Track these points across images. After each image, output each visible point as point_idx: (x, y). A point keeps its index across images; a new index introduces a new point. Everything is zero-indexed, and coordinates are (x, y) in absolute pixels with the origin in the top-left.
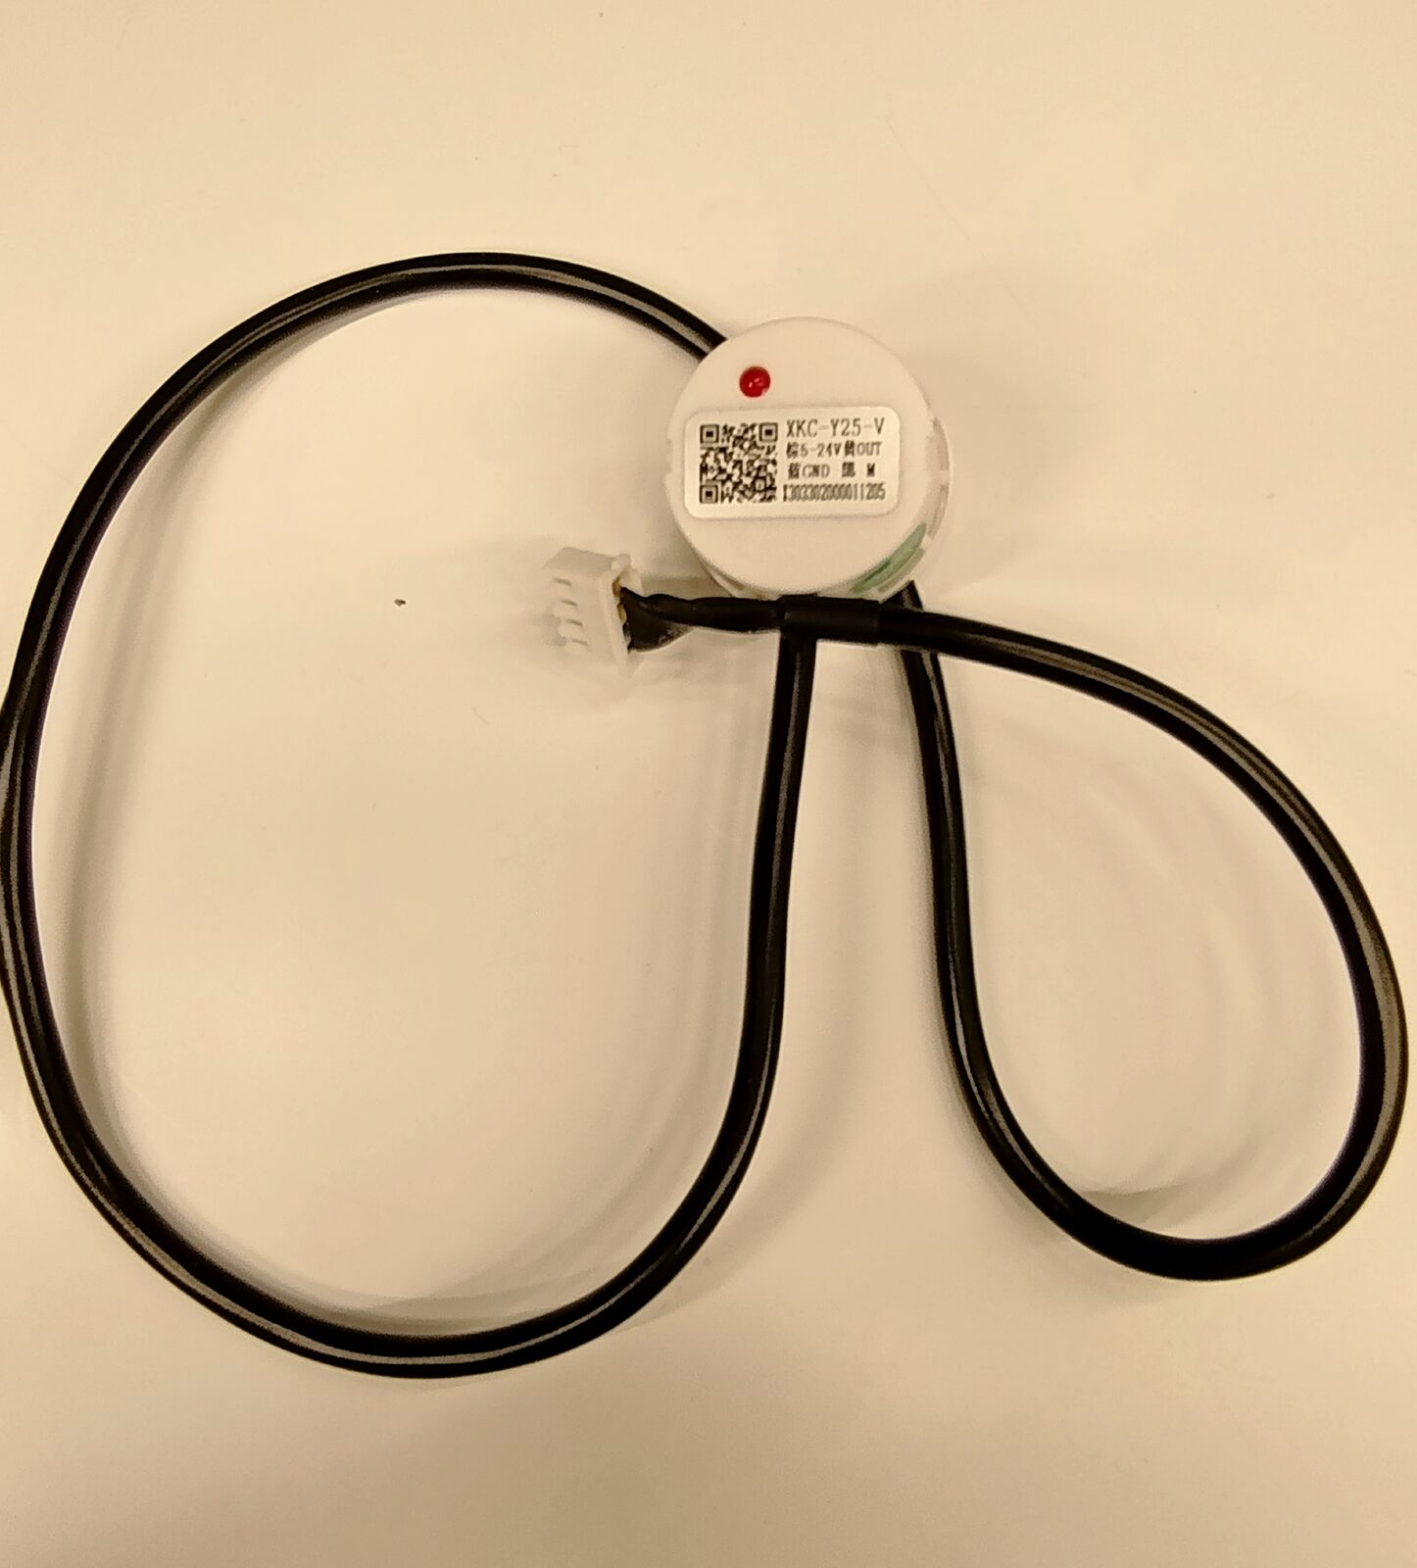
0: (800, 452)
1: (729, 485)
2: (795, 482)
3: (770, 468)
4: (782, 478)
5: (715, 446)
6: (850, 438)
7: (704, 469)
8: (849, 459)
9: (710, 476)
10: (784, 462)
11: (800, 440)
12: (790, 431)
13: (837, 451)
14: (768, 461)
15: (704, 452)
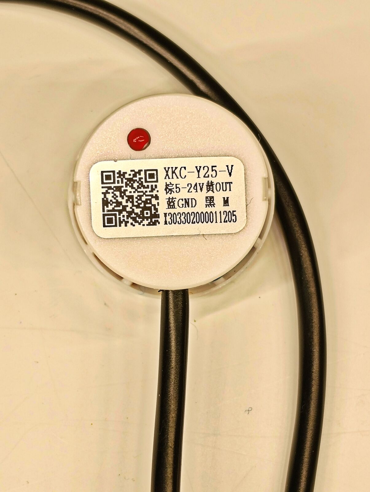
0: (174, 190)
1: (124, 213)
2: (172, 211)
3: (154, 201)
4: (163, 209)
5: (112, 185)
6: (210, 179)
7: (105, 203)
8: (210, 194)
9: (110, 208)
10: (163, 197)
11: (174, 181)
12: (167, 175)
13: (201, 189)
14: (152, 196)
15: (104, 190)
